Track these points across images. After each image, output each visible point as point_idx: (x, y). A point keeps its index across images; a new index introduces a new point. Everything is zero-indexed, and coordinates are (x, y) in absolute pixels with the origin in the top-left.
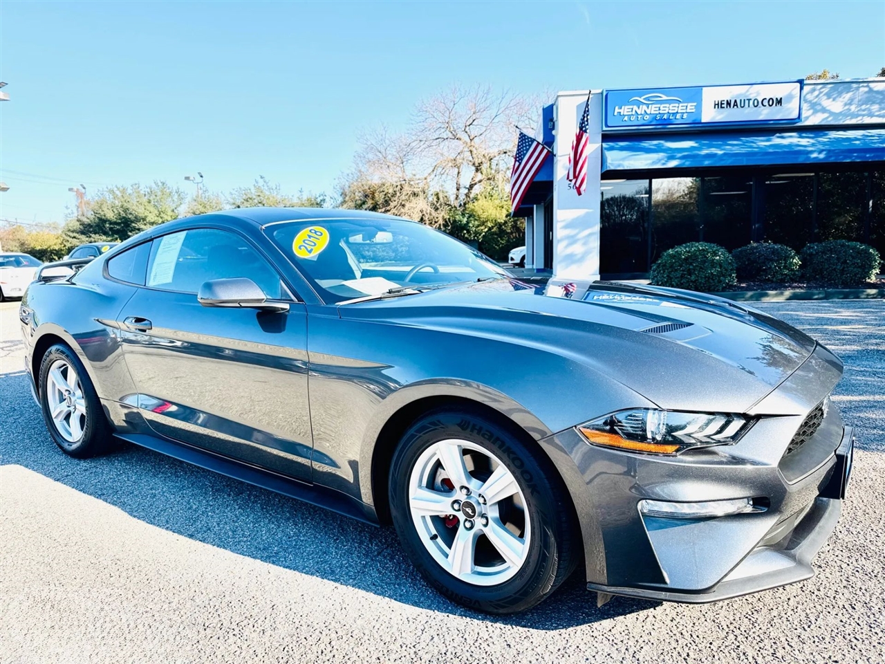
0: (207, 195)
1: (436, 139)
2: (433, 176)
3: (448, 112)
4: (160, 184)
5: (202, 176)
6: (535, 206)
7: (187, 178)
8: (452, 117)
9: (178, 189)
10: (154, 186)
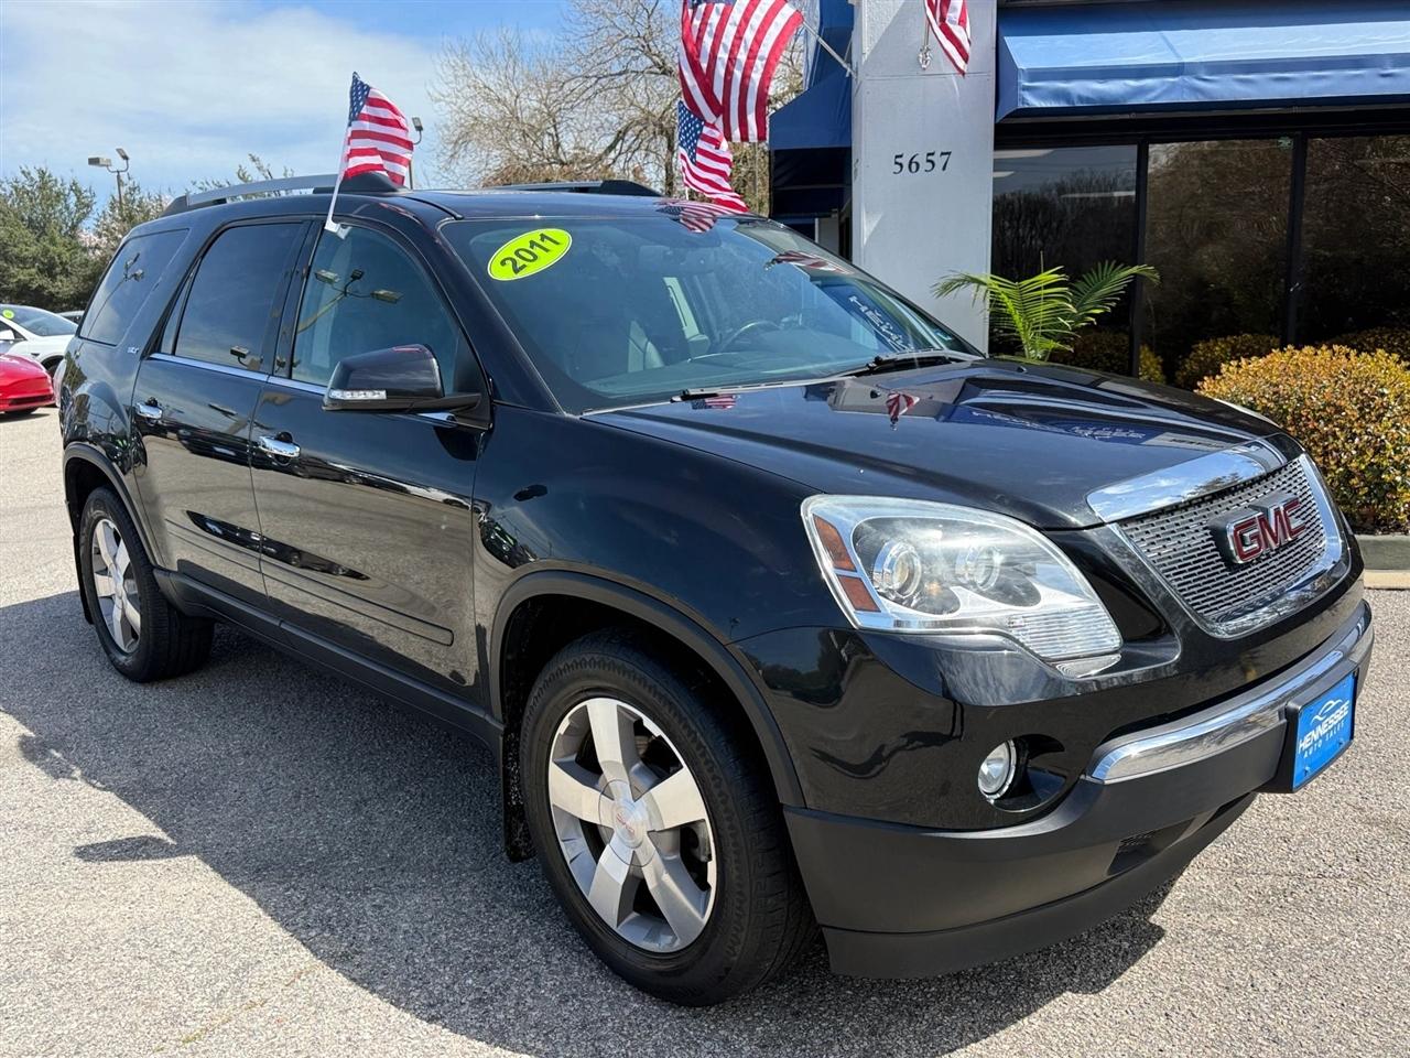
0: (137, 197)
1: (620, 74)
2: (612, 155)
3: (645, 14)
4: (36, 176)
5: (126, 158)
6: (817, 220)
7: (94, 161)
8: (654, 26)
9: (74, 184)
10: (23, 178)
